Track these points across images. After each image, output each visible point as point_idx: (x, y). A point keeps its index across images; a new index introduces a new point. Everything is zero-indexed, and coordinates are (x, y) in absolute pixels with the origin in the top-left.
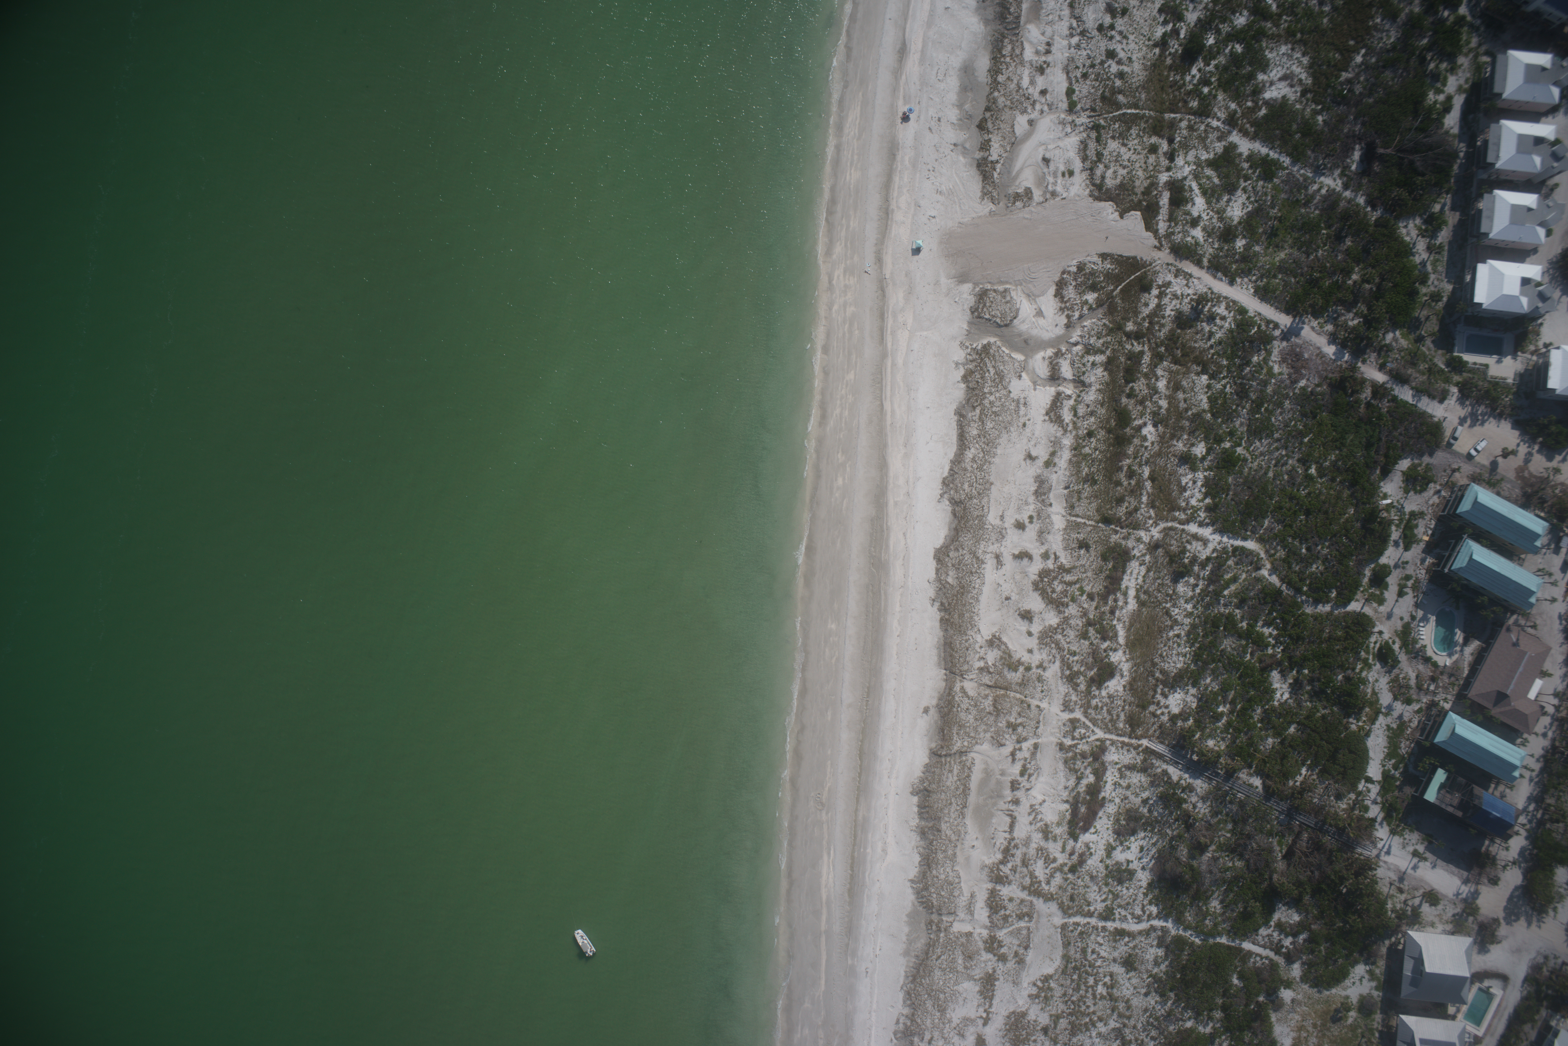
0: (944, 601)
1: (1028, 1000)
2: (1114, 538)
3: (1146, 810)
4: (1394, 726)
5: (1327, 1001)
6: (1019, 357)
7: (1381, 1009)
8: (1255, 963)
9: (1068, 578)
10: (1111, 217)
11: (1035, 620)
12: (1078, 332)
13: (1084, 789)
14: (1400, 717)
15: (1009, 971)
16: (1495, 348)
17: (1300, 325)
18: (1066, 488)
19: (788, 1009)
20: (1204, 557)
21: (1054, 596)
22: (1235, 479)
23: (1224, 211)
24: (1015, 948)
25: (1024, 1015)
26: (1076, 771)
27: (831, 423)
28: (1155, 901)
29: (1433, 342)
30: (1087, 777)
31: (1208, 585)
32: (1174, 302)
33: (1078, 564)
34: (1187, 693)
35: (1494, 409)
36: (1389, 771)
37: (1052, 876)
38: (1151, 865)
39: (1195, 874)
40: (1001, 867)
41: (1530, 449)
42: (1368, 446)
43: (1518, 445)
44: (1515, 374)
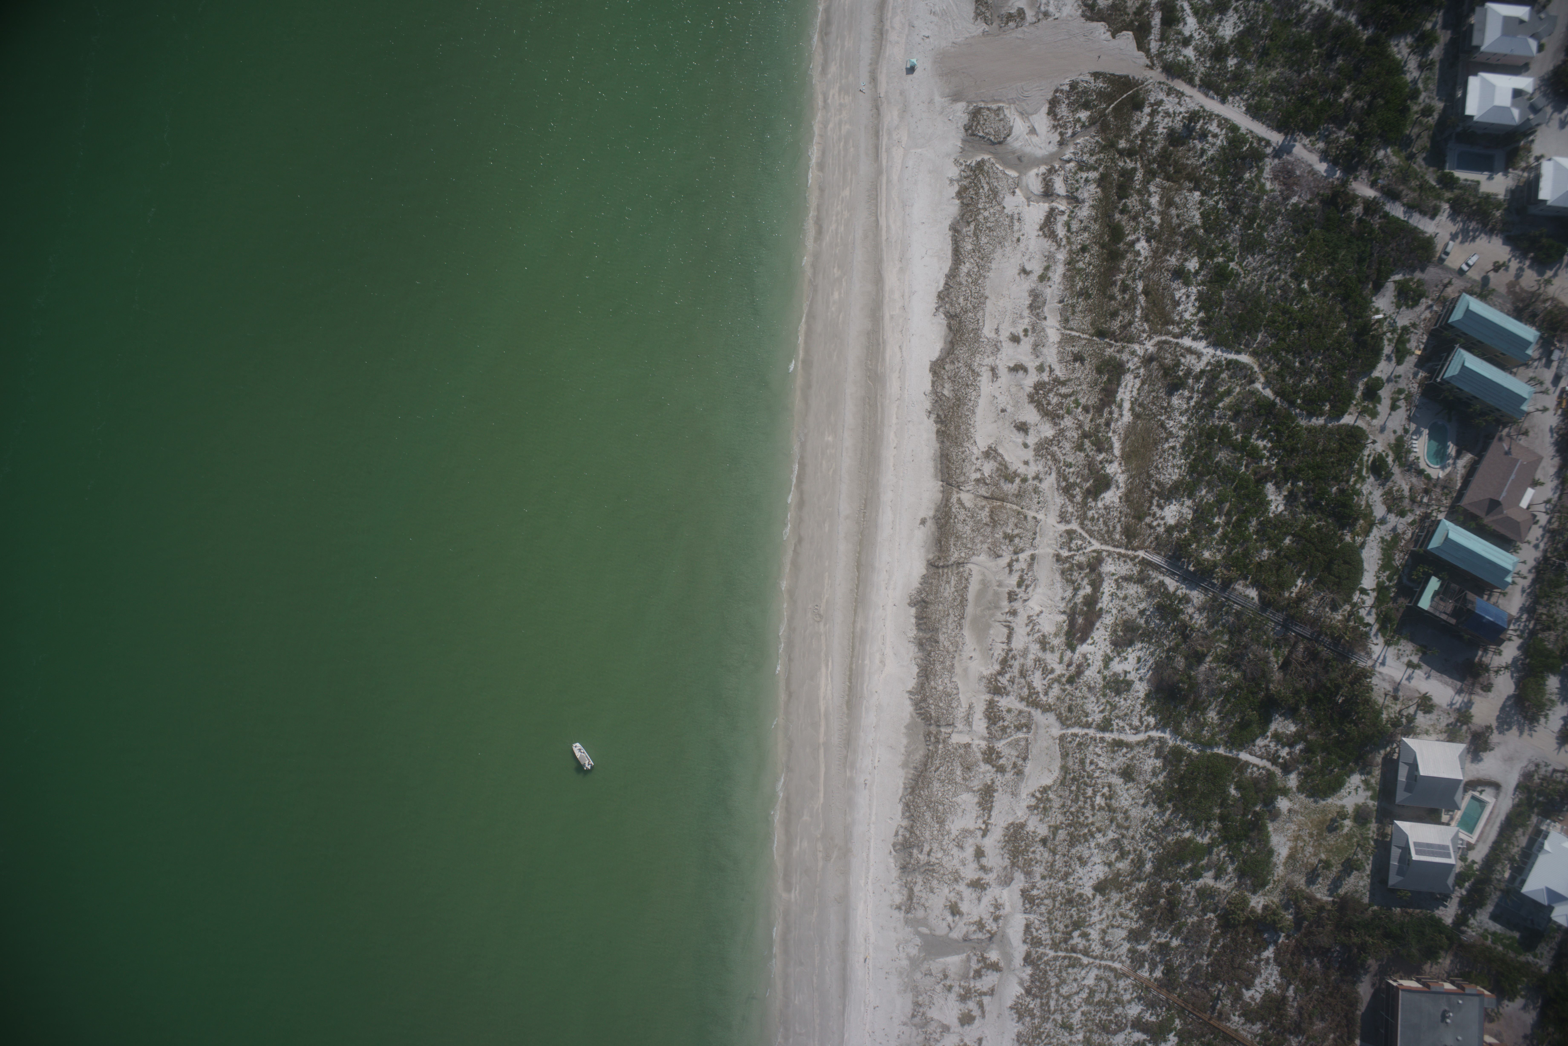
0: (941, 413)
1: (1027, 811)
2: (1109, 351)
3: (1142, 621)
4: (1388, 538)
5: (1323, 811)
6: (1013, 174)
7: (1376, 818)
8: (1252, 773)
9: (1063, 390)
10: (1103, 37)
11: (1031, 431)
12: (1071, 149)
13: (1081, 600)
14: (1394, 529)
15: (1008, 782)
16: (1486, 165)
17: (1292, 143)
18: (1061, 302)
19: (787, 823)
20: (1198, 370)
21: (1050, 408)
22: (1227, 293)
23: (1216, 30)
24: (1014, 759)
25: (1022, 826)
26: (1073, 582)
27: (827, 238)
28: (1153, 712)
29: (1424, 159)
30: (1084, 588)
31: (1202, 398)
32: (1166, 120)
33: (1073, 376)
34: (1182, 505)
35: (1485, 225)
36: (1384, 582)
37: (1050, 687)
38: (1148, 676)
39: (1193, 686)
40: (999, 678)
41: (1521, 265)
42: (1360, 261)
43: (1509, 260)
44: (1507, 191)
